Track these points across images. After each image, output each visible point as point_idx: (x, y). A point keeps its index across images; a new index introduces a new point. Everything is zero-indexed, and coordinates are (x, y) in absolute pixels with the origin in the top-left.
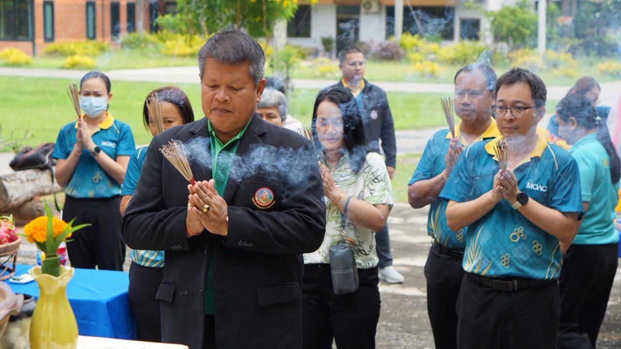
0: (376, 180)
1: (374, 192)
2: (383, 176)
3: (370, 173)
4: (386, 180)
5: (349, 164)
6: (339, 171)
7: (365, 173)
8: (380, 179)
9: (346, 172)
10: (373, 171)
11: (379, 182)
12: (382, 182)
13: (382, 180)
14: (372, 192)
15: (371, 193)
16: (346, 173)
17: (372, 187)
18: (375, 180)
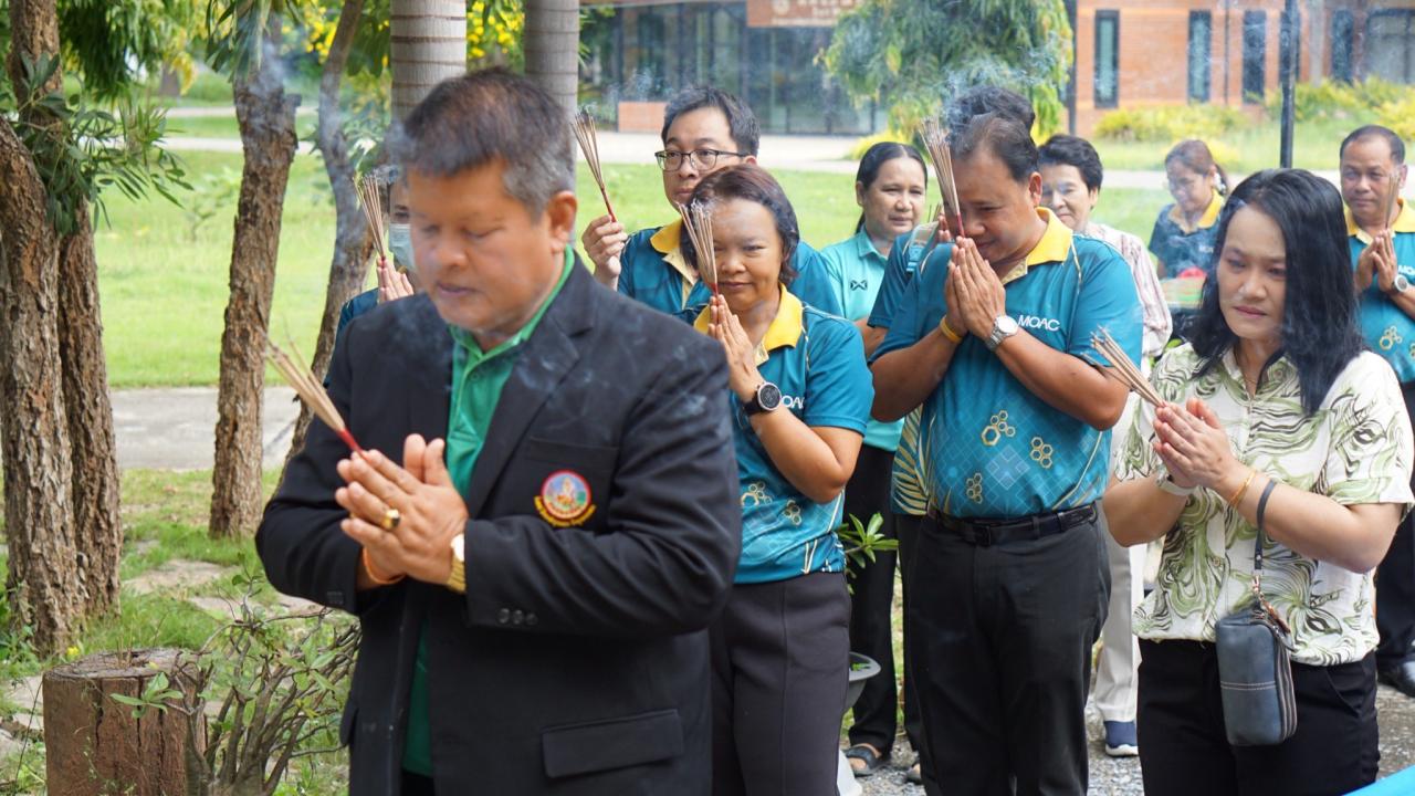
0: (1365, 437)
1: (1357, 470)
2: (1385, 421)
3: (1350, 413)
4: (1397, 435)
5: (1296, 383)
6: (1269, 400)
7: (1336, 412)
8: (1377, 432)
9: (1288, 403)
10: (1356, 409)
11: (1375, 439)
12: (1382, 440)
13: (1384, 435)
14: (1350, 470)
15: (1348, 474)
16: (1287, 407)
17: (1354, 455)
18: (1362, 433)
